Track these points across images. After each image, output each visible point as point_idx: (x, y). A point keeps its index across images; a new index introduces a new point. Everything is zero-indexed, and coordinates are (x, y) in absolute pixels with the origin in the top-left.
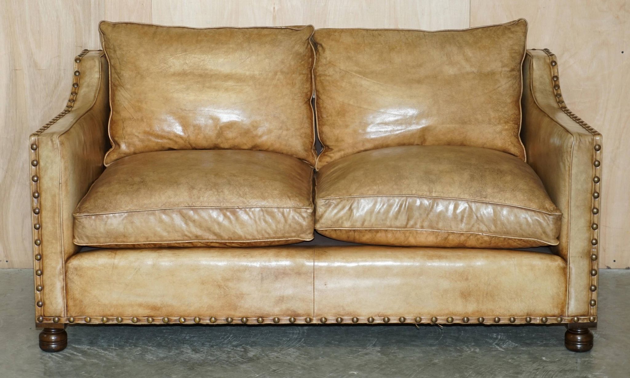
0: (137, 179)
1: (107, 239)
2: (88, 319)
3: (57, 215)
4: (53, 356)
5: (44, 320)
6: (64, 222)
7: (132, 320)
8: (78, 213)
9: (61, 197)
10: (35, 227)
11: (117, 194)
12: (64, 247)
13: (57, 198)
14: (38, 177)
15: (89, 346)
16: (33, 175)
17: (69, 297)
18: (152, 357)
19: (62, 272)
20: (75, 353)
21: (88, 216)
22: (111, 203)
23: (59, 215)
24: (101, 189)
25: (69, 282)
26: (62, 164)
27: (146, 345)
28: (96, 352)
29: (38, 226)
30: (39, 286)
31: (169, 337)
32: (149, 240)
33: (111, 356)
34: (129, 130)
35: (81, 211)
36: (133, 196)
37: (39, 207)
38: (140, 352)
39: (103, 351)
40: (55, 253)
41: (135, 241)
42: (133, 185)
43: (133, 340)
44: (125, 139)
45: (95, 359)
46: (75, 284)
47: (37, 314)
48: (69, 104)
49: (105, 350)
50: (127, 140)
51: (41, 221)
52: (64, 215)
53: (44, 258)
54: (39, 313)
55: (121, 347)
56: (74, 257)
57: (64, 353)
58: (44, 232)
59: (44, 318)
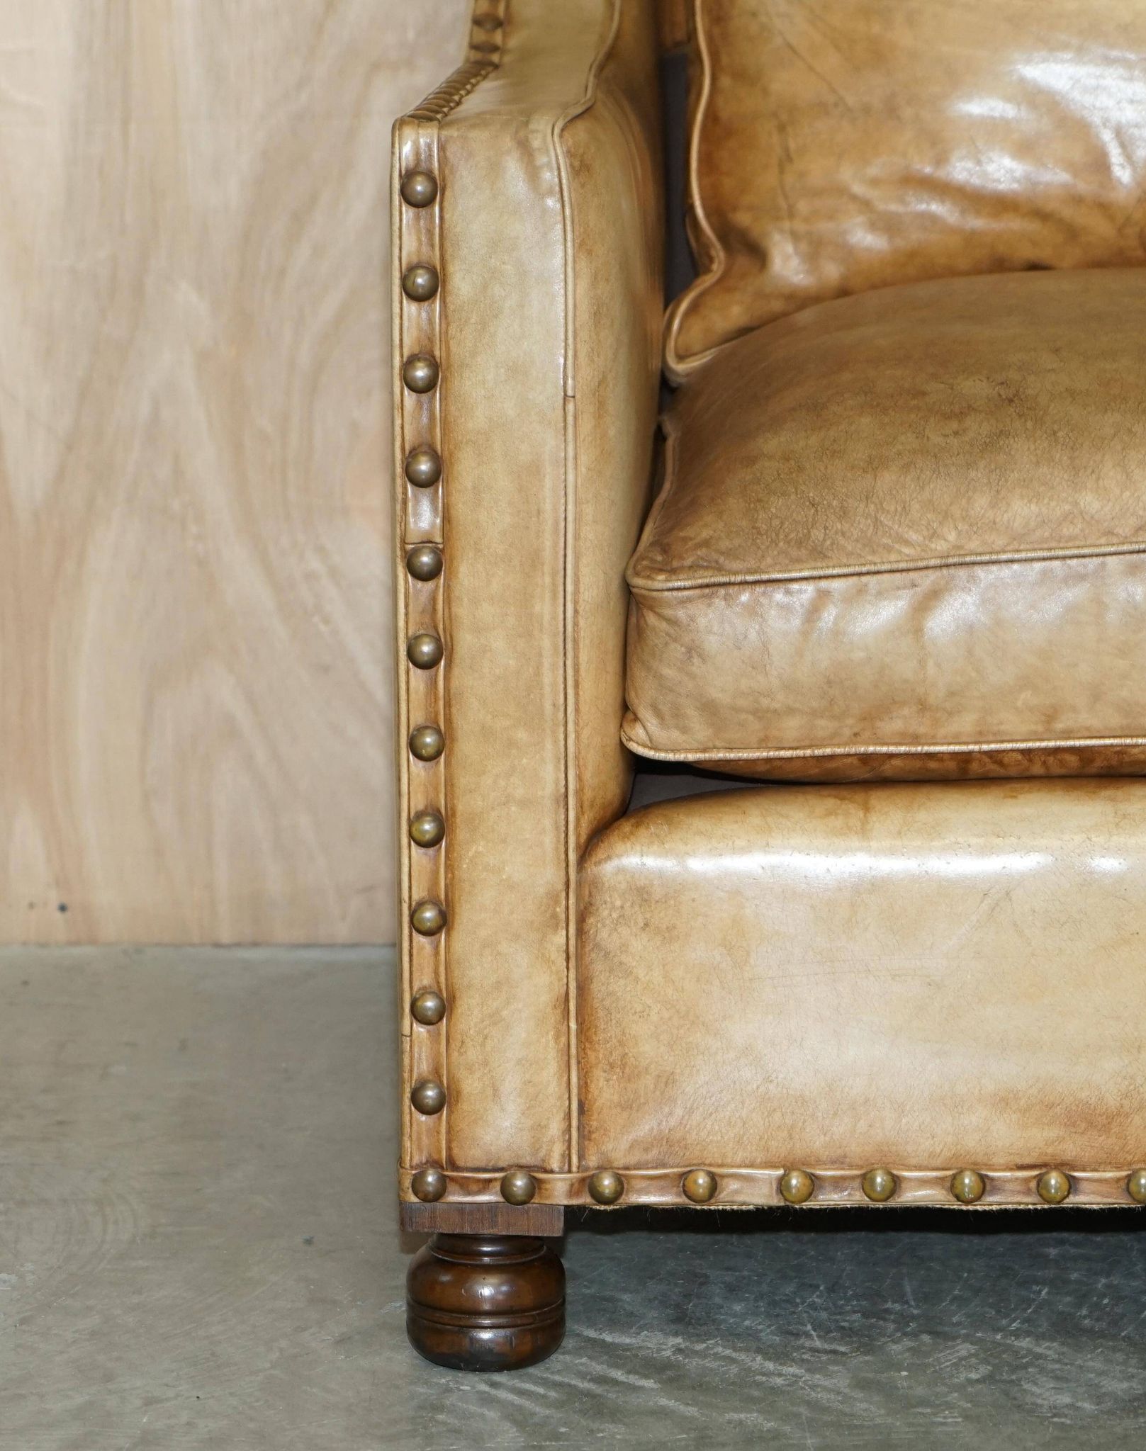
0: (975, 387)
1: (822, 722)
2: (702, 1180)
3: (548, 580)
4: (503, 1394)
5: (451, 1187)
6: (582, 622)
7: (952, 1185)
8: (661, 570)
9: (571, 477)
10: (411, 656)
11: (874, 465)
12: (578, 766)
13: (548, 483)
14: (434, 366)
15: (676, 1334)
16: (406, 353)
17: (598, 1055)
18: (1066, 1399)
19: (560, 910)
20: (619, 1375)
21: (722, 591)
22: (844, 514)
23: (554, 585)
24: (771, 443)
25: (598, 968)
26: (583, 284)
27: (999, 1330)
28: (734, 1369)
29: (426, 648)
30: (425, 991)
31: (1100, 1286)
32: (1059, 726)
33: (825, 1389)
34: (816, 169)
35: (675, 564)
36: (973, 474)
37: (438, 539)
38: (984, 1370)
39: (770, 1366)
40: (525, 804)
41: (980, 733)
42: (961, 415)
43: (907, 1302)
44: (791, 214)
45: (751, 1411)
46: (637, 979)
47: (414, 1154)
48: (481, 36)
49: (781, 1356)
50: (806, 220)
51: (450, 618)
52: (586, 580)
53: (461, 834)
54: (420, 1149)
55: (864, 1340)
56: (626, 826)
57: (557, 1378)
58: (464, 678)
59: (452, 1179)
